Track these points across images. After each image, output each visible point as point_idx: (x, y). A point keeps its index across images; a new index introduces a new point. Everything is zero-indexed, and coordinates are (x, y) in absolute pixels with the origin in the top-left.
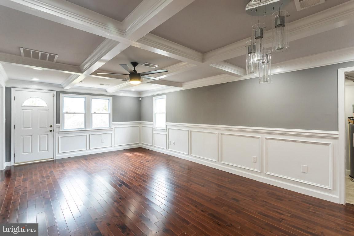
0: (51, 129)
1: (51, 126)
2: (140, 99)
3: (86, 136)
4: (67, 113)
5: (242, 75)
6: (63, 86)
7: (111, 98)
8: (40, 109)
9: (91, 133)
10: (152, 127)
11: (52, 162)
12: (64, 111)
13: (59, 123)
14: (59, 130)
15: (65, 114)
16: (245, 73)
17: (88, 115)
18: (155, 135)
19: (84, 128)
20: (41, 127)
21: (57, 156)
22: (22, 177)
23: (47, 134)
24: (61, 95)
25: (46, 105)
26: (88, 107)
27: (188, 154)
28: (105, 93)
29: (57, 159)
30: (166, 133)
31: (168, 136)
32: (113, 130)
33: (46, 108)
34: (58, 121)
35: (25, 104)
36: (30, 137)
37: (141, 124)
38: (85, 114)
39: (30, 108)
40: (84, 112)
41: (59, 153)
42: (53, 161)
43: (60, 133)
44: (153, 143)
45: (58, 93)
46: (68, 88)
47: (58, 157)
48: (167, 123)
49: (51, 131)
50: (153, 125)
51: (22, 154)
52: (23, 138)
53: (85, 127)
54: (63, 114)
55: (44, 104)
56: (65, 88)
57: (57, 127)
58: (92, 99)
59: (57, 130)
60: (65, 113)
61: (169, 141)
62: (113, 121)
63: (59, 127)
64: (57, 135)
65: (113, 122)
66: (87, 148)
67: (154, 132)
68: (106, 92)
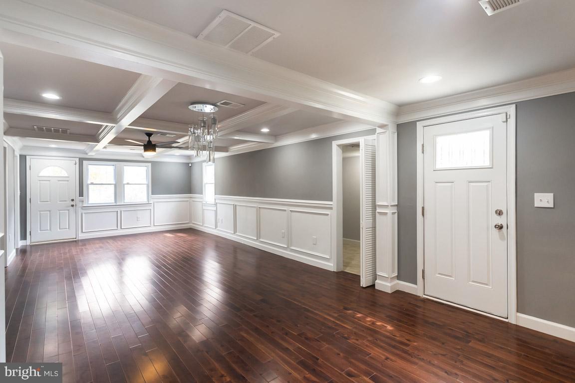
0: (72, 203)
1: (73, 200)
2: (190, 165)
3: (116, 213)
4: (92, 184)
5: (273, 142)
6: (87, 152)
7: (150, 164)
8: (61, 179)
9: (123, 209)
10: (202, 202)
11: (75, 243)
12: (89, 182)
13: (83, 196)
14: (82, 204)
15: (90, 186)
16: (276, 140)
17: (119, 186)
18: (205, 211)
19: (114, 202)
20: (60, 201)
21: (80, 235)
22: (39, 253)
23: (68, 208)
24: (85, 162)
25: (66, 175)
26: (119, 176)
27: (233, 233)
28: (142, 159)
29: (79, 239)
30: (215, 209)
31: (216, 212)
32: (152, 205)
33: (67, 179)
34: (81, 194)
35: (42, 174)
36: (49, 212)
37: (191, 198)
38: (115, 185)
39: (48, 179)
40: (114, 183)
41: (82, 232)
42: (76, 241)
43: (83, 208)
44: (203, 223)
45: (81, 160)
46: (92, 154)
47: (82, 236)
48: (216, 196)
49: (72, 206)
50: (202, 198)
51: (39, 231)
52: (40, 214)
53: (116, 202)
54: (88, 185)
55: (64, 174)
56: (89, 154)
57: (80, 201)
58: (124, 167)
59: (80, 205)
60: (90, 184)
61: (218, 218)
62: (153, 194)
63: (83, 201)
64: (80, 211)
65: (153, 196)
66: (117, 227)
67: (204, 208)
68: (143, 157)
